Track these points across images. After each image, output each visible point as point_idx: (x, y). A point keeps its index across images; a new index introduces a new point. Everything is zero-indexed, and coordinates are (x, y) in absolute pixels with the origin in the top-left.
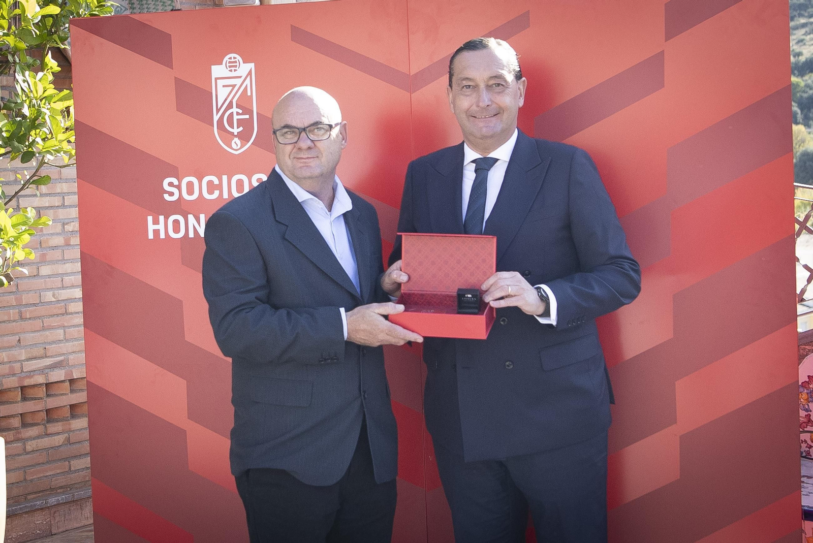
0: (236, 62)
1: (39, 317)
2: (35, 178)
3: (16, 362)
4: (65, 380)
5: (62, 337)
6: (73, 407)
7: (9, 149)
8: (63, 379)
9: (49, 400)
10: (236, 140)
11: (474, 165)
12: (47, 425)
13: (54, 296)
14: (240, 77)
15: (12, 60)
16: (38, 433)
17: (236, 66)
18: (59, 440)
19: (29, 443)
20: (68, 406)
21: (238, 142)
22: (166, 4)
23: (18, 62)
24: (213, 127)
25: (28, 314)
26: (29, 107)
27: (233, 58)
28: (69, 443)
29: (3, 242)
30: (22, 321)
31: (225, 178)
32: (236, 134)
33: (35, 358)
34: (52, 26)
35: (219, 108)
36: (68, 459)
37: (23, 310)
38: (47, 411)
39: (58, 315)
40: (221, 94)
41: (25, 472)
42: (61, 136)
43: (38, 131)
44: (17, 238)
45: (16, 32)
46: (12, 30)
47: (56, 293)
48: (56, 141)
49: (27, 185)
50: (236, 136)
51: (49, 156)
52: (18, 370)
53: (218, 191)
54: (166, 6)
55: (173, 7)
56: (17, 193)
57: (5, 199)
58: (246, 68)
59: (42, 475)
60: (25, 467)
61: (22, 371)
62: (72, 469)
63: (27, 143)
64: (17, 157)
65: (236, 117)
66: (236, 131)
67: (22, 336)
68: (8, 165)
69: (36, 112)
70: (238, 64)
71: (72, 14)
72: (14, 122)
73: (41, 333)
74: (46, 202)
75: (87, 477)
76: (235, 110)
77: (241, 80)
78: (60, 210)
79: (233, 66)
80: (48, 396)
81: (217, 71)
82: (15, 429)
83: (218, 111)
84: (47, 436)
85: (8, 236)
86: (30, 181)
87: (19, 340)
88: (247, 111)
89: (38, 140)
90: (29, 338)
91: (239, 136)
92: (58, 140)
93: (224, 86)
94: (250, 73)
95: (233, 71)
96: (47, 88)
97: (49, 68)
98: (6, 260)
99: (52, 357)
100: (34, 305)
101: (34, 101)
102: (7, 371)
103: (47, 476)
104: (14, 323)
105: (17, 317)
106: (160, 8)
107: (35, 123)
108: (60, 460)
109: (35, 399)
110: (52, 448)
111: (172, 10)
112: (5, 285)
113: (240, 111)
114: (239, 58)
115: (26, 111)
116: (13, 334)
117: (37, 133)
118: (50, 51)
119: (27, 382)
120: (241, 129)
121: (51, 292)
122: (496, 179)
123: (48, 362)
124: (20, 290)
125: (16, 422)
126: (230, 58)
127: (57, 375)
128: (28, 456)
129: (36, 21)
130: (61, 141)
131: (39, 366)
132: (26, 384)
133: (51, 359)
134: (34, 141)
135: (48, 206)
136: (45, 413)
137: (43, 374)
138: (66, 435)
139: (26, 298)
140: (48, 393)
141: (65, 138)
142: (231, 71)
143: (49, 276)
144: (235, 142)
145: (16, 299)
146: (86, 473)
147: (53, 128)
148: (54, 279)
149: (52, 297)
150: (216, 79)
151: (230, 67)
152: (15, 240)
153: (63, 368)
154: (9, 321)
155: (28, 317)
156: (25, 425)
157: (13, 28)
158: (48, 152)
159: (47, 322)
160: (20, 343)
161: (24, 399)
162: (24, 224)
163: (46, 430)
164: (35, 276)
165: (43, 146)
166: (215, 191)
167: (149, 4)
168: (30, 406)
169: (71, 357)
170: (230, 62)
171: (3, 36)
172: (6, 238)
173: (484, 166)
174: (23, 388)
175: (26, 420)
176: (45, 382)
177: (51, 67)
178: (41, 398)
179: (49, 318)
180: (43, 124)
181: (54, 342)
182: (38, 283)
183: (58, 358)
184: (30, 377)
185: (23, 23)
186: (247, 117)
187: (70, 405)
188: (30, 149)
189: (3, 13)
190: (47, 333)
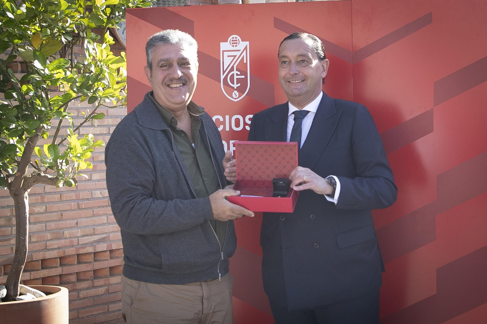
0: (237, 40)
1: (90, 208)
2: (94, 115)
3: (74, 237)
4: (106, 251)
5: (105, 222)
6: (111, 268)
7: (80, 94)
8: (105, 249)
9: (96, 263)
10: (236, 92)
11: (294, 115)
12: (94, 281)
13: (101, 194)
14: (239, 50)
15: (82, 35)
16: (87, 286)
17: (237, 43)
18: (102, 290)
19: (82, 292)
20: (109, 268)
21: (237, 93)
22: (181, 2)
23: (86, 36)
24: (221, 83)
25: (83, 206)
26: (95, 67)
27: (234, 38)
28: (108, 293)
29: (73, 157)
30: (79, 210)
31: (227, 117)
32: (235, 88)
33: (87, 235)
34: (111, 14)
35: (224, 70)
36: (107, 303)
37: (80, 203)
38: (94, 271)
39: (103, 207)
40: (226, 61)
41: (79, 312)
42: (116, 86)
43: (99, 83)
44: (82, 155)
45: (89, 16)
46: (86, 14)
47: (102, 192)
48: (112, 89)
49: (89, 119)
50: (235, 90)
51: (107, 100)
52: (75, 243)
53: (223, 126)
54: (181, 3)
55: (186, 3)
56: (81, 124)
57: (74, 128)
58: (243, 45)
59: (89, 314)
60: (78, 309)
61: (78, 244)
62: (110, 310)
63: (92, 91)
64: (85, 100)
65: (236, 77)
66: (235, 86)
67: (79, 220)
68: (79, 105)
69: (99, 70)
70: (238, 42)
71: (124, 6)
72: (84, 77)
73: (92, 218)
74: (98, 131)
75: (120, 316)
76: (235, 72)
77: (240, 52)
78: (106, 136)
79: (235, 43)
80: (95, 261)
81: (224, 46)
82: (73, 283)
83: (224, 72)
84: (93, 288)
85: (77, 153)
86: (90, 117)
87: (77, 223)
88: (244, 73)
89: (101, 88)
90: (84, 221)
91: (238, 89)
92: (114, 88)
93: (228, 56)
94: (246, 48)
95: (235, 46)
96: (108, 54)
97: (107, 41)
98: (73, 169)
99: (98, 234)
100: (88, 199)
101: (99, 63)
102: (68, 244)
103: (93, 315)
104: (74, 212)
105: (76, 207)
106: (177, 4)
107: (98, 78)
108: (102, 304)
109: (86, 263)
110: (97, 296)
111: (185, 6)
112: (73, 186)
113: (239, 73)
114: (239, 38)
115: (93, 69)
116: (73, 219)
117: (99, 84)
118: (108, 31)
119: (82, 251)
120: (239, 85)
121: (99, 191)
122: (307, 124)
123: (96, 238)
124: (79, 189)
125: (73, 278)
126: (233, 38)
127: (101, 247)
128: (81, 301)
129: (103, 9)
130: (115, 90)
131: (90, 240)
132: (81, 253)
133: (98, 236)
134: (97, 89)
135: (99, 133)
136: (93, 272)
137: (92, 246)
138: (107, 287)
139: (82, 195)
140: (95, 259)
141: (119, 88)
142: (233, 46)
143: (98, 181)
144: (235, 94)
145: (75, 195)
146: (119, 313)
147: (110, 81)
148: (102, 182)
149: (99, 194)
150: (223, 51)
151: (233, 43)
152: (81, 156)
153: (105, 242)
154: (71, 210)
155: (83, 208)
156: (79, 280)
157: (87, 13)
158: (107, 97)
159: (96, 211)
160: (77, 225)
161: (79, 262)
162: (86, 145)
163: (94, 284)
164: (89, 180)
165: (104, 93)
166: (221, 126)
167: (169, 2)
168: (83, 268)
169: (111, 235)
170: (233, 41)
171: (80, 18)
172: (75, 154)
173: (300, 116)
174: (78, 255)
175: (80, 277)
176: (93, 251)
177: (109, 41)
178: (91, 262)
179: (97, 208)
180: (103, 78)
181: (100, 225)
182: (90, 185)
183: (103, 236)
184: (84, 248)
185: (94, 10)
186: (243, 77)
187: (109, 267)
188: (94, 95)
189: (81, 3)
190: (96, 218)
